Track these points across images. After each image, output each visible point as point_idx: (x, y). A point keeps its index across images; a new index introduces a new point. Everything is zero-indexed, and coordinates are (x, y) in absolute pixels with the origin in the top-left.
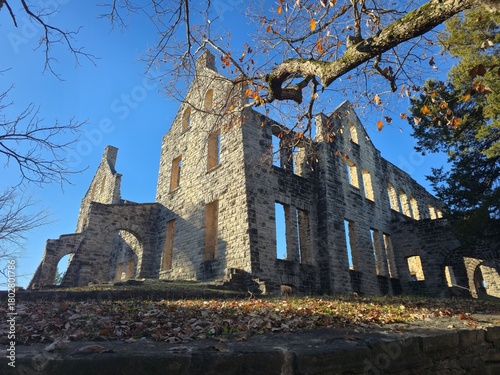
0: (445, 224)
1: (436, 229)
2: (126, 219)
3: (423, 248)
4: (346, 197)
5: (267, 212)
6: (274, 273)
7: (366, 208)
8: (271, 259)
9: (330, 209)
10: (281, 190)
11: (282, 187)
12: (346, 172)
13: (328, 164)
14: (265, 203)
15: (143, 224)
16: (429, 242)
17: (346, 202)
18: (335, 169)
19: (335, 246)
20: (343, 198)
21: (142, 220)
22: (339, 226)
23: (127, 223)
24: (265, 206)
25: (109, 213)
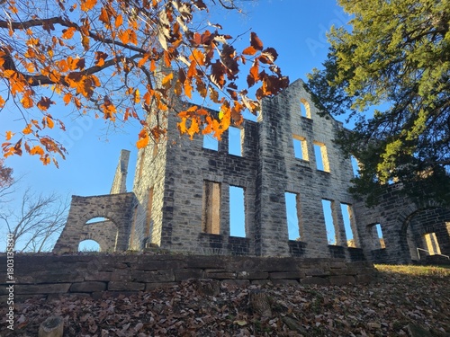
0: (401, 188)
1: (393, 193)
2: (103, 208)
3: (382, 214)
4: (288, 170)
5: (193, 190)
6: (196, 246)
7: (317, 179)
8: (193, 234)
9: (266, 183)
10: (211, 170)
11: (212, 167)
12: (291, 146)
13: (267, 141)
14: (191, 182)
15: (118, 211)
16: (387, 208)
17: (288, 175)
18: (276, 145)
19: (270, 218)
20: (285, 172)
21: (117, 207)
22: (277, 199)
23: (104, 211)
24: (191, 186)
25: (87, 203)
